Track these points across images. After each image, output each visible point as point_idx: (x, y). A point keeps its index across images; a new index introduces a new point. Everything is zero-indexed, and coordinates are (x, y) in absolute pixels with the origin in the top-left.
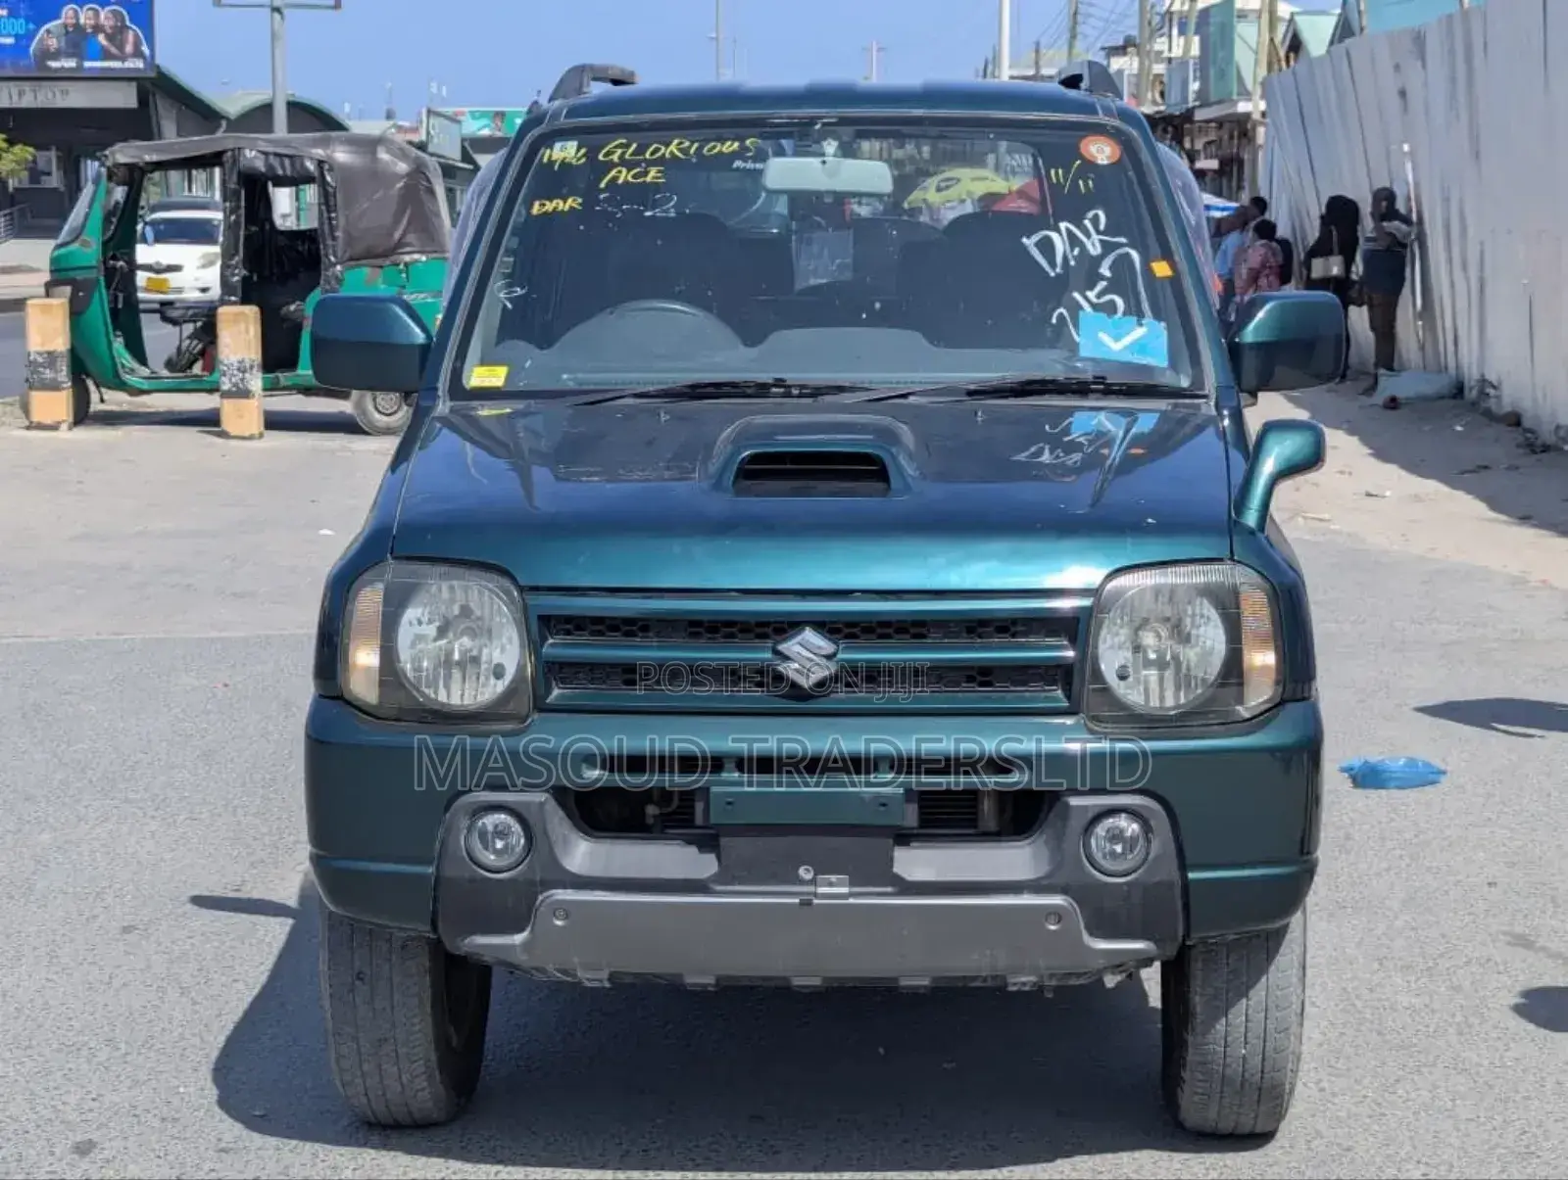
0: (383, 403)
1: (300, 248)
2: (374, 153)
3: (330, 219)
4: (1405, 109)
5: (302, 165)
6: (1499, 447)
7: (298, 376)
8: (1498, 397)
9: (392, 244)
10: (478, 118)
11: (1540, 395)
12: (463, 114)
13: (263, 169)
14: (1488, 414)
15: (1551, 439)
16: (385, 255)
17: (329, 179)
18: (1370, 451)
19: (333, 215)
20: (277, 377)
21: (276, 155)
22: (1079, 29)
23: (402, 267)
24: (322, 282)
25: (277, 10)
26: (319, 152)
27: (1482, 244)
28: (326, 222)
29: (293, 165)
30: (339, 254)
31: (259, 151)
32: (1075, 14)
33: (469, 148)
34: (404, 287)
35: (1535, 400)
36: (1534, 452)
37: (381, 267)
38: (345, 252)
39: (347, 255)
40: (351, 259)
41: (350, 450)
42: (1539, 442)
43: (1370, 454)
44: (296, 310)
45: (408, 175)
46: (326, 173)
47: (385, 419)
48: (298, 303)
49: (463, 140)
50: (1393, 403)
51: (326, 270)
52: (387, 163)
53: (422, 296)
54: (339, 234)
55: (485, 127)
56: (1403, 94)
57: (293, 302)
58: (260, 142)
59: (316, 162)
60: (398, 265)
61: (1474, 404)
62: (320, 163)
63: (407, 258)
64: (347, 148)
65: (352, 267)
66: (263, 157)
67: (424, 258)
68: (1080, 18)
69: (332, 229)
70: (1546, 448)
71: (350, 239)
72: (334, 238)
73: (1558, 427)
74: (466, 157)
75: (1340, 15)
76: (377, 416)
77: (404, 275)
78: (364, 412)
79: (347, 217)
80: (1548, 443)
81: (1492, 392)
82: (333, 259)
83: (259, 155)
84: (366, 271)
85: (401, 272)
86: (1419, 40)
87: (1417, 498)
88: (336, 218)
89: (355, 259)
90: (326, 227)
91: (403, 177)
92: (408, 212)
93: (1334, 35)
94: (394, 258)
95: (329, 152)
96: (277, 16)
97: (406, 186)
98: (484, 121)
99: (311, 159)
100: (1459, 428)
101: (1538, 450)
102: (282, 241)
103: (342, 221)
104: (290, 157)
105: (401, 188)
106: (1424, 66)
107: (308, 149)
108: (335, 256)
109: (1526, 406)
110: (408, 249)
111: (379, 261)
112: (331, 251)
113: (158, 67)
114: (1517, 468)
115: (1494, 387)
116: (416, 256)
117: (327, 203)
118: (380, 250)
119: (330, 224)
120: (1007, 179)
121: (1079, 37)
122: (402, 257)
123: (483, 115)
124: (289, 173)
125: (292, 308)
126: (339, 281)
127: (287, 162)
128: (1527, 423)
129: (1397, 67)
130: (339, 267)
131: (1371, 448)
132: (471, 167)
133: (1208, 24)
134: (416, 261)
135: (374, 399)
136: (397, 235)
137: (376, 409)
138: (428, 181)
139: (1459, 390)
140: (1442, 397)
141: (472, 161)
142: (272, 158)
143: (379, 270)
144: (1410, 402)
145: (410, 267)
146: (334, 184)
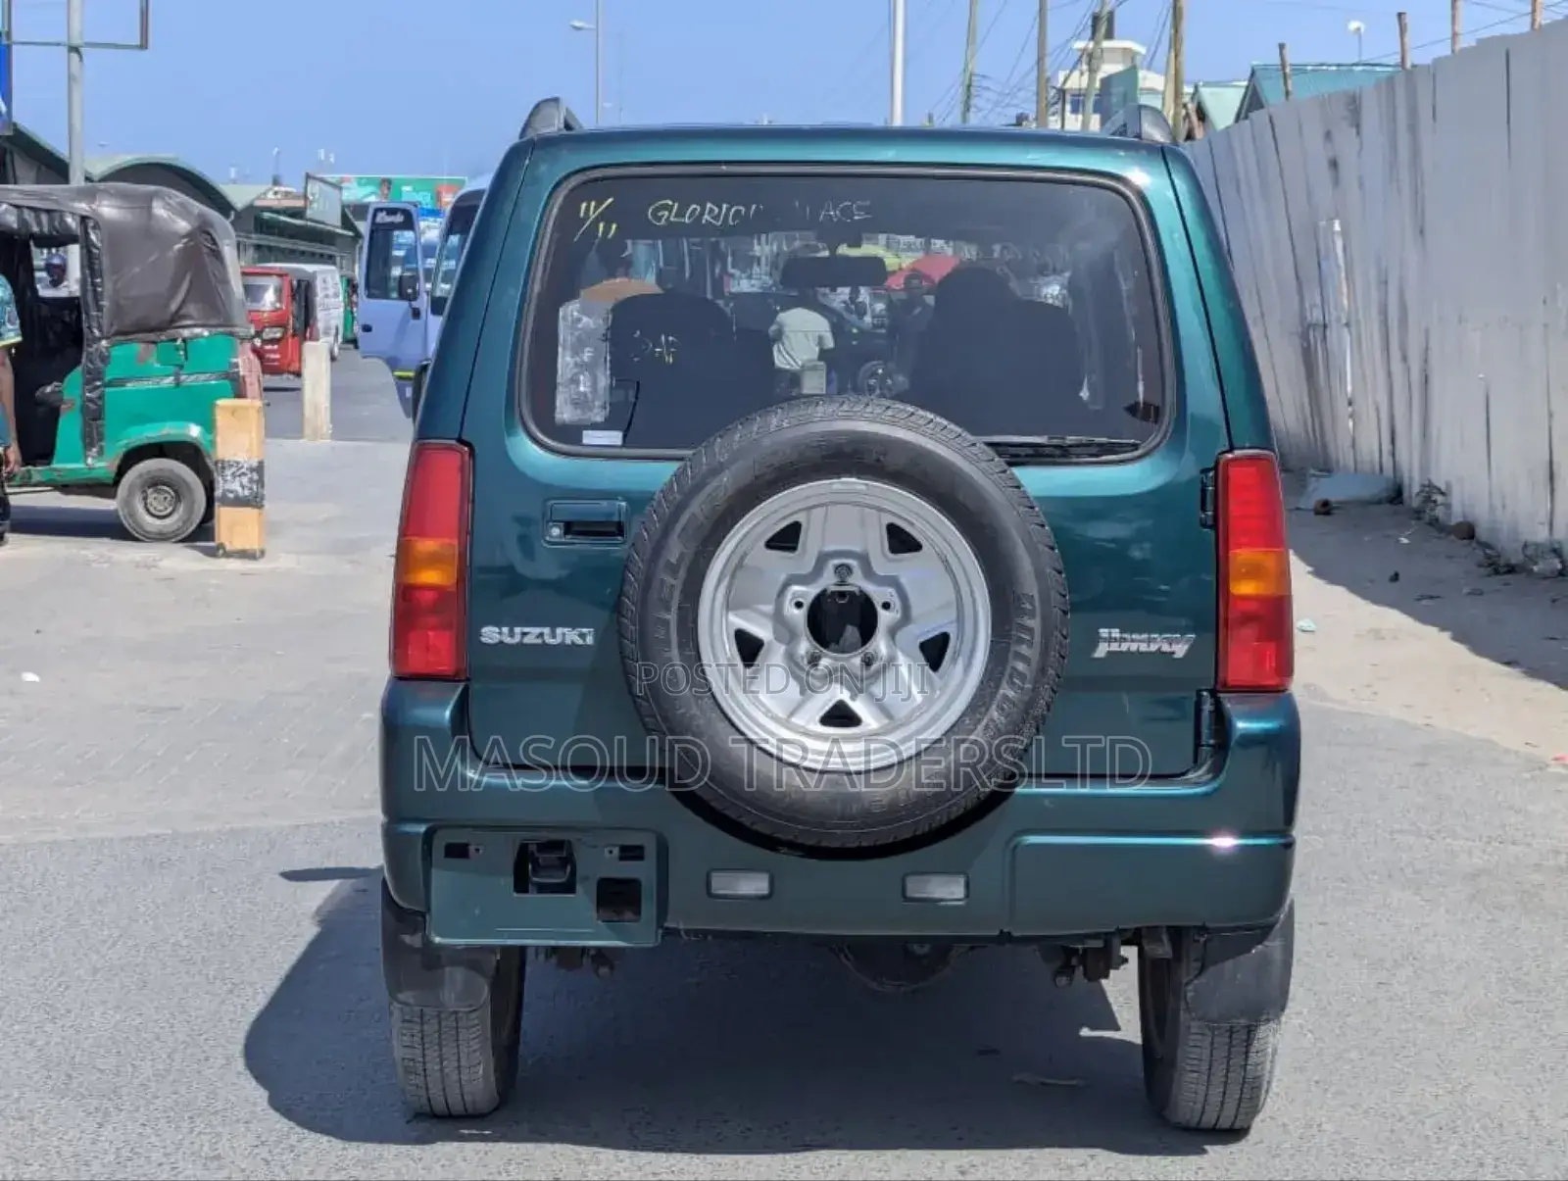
0: (155, 504)
1: (67, 319)
2: (149, 208)
3: (94, 285)
4: (1336, 182)
5: (62, 221)
6: (1457, 566)
7: (55, 470)
8: (1448, 506)
9: (168, 317)
10: (365, 185)
11: (1497, 503)
12: (348, 180)
13: (15, 226)
14: (1434, 523)
15: (1516, 559)
16: (160, 329)
17: (93, 237)
18: (1310, 569)
19: (98, 280)
20: (29, 471)
21: (30, 208)
22: (974, 101)
23: (179, 342)
24: (84, 360)
25: (74, 49)
26: (82, 207)
27: (1427, 332)
28: (90, 288)
29: (51, 221)
30: (105, 329)
31: (11, 205)
32: (969, 86)
33: (351, 217)
34: (181, 367)
35: (1492, 508)
36: (1497, 572)
37: (154, 343)
38: (112, 325)
39: (115, 328)
40: (118, 333)
41: (109, 560)
42: (1502, 562)
43: (1309, 573)
44: (53, 392)
45: (190, 235)
46: (90, 231)
47: (158, 522)
48: (55, 383)
49: (344, 207)
50: (1325, 508)
51: (90, 346)
52: (164, 220)
53: (202, 377)
54: (105, 303)
55: (372, 193)
56: (1334, 164)
57: (49, 384)
58: (14, 195)
59: (78, 219)
60: (175, 340)
61: (1418, 514)
62: (84, 219)
63: (186, 333)
64: (114, 202)
65: (121, 343)
66: (15, 210)
67: (206, 334)
68: (972, 90)
69: (97, 297)
70: (1511, 569)
71: (118, 310)
72: (99, 309)
73: (1525, 546)
74: (346, 223)
75: (1247, 87)
76: (149, 519)
77: (182, 353)
78: (132, 515)
79: (115, 283)
80: (1513, 561)
81: (1439, 498)
82: (97, 333)
83: (11, 208)
84: (137, 348)
85: (177, 349)
86: (1354, 105)
87: (1377, 634)
88: (102, 285)
89: (125, 333)
90: (90, 297)
91: (184, 237)
92: (188, 278)
93: (1240, 109)
94: (171, 332)
95: (94, 206)
96: (74, 56)
97: (185, 248)
98: (370, 189)
99: (73, 214)
100: (1405, 541)
101: (1502, 570)
102: (45, 311)
103: (108, 286)
104: (48, 211)
105: (179, 250)
106: (1358, 133)
107: (71, 204)
108: (100, 331)
109: (1481, 515)
110: (189, 322)
111: (152, 336)
112: (94, 324)
113: (15, 125)
114: (1481, 594)
115: (1443, 494)
116: (197, 330)
117: (92, 269)
118: (153, 323)
119: (95, 291)
120: (898, 256)
121: (973, 109)
122: (181, 330)
123: (370, 182)
124: (46, 230)
125: (49, 389)
126: (105, 359)
127: (44, 218)
128: (1482, 533)
129: (1328, 135)
130: (104, 343)
131: (1309, 565)
132: (351, 234)
133: (1110, 94)
134: (197, 336)
135: (145, 499)
136: (174, 307)
137: (148, 510)
138: (214, 242)
139: (1396, 495)
140: (1379, 502)
141: (353, 228)
142: (26, 213)
143: (152, 346)
144: (1344, 505)
145: (190, 346)
146: (99, 245)
